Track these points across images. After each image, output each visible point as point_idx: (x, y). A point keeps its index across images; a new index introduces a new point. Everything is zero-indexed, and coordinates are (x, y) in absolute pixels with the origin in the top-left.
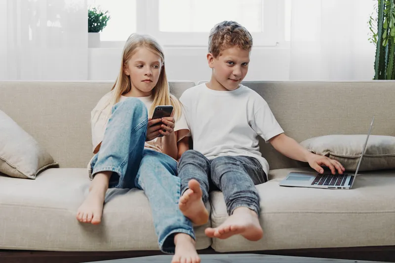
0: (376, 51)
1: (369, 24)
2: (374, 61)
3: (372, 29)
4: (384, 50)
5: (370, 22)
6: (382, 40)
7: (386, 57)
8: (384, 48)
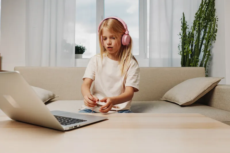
0: (181, 57)
2: (181, 61)
3: (179, 49)
4: (185, 57)
5: (179, 47)
6: (184, 53)
7: (185, 60)
8: (185, 56)
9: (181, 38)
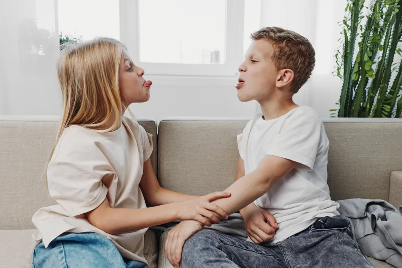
0: (342, 85)
1: (335, 57)
2: (340, 95)
3: (338, 62)
5: (336, 56)
9: (343, 33)
